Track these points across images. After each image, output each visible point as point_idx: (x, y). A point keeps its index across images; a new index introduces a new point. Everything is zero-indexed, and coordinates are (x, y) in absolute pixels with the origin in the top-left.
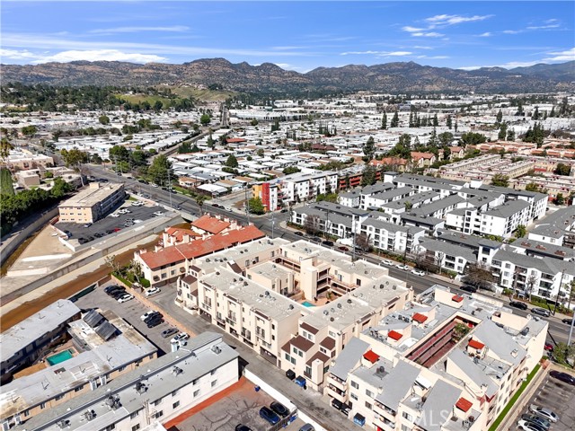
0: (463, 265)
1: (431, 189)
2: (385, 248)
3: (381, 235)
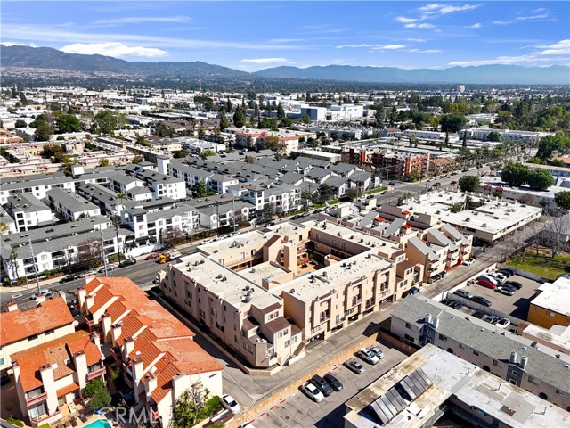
0: (247, 214)
3: (174, 224)
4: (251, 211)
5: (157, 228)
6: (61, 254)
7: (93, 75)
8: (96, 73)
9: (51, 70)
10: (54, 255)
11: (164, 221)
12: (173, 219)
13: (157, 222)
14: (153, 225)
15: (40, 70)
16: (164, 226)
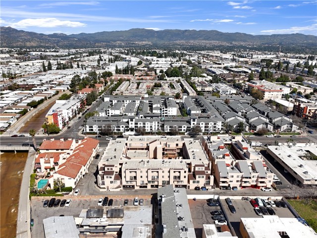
0: (185, 129)
1: (131, 101)
2: (149, 131)
3: (146, 125)
4: (187, 127)
5: (139, 125)
6: (101, 127)
7: (231, 44)
8: (233, 42)
9: (213, 41)
10: (99, 127)
11: (142, 123)
12: (146, 123)
13: (139, 123)
14: (137, 124)
15: (207, 42)
16: (142, 125)
